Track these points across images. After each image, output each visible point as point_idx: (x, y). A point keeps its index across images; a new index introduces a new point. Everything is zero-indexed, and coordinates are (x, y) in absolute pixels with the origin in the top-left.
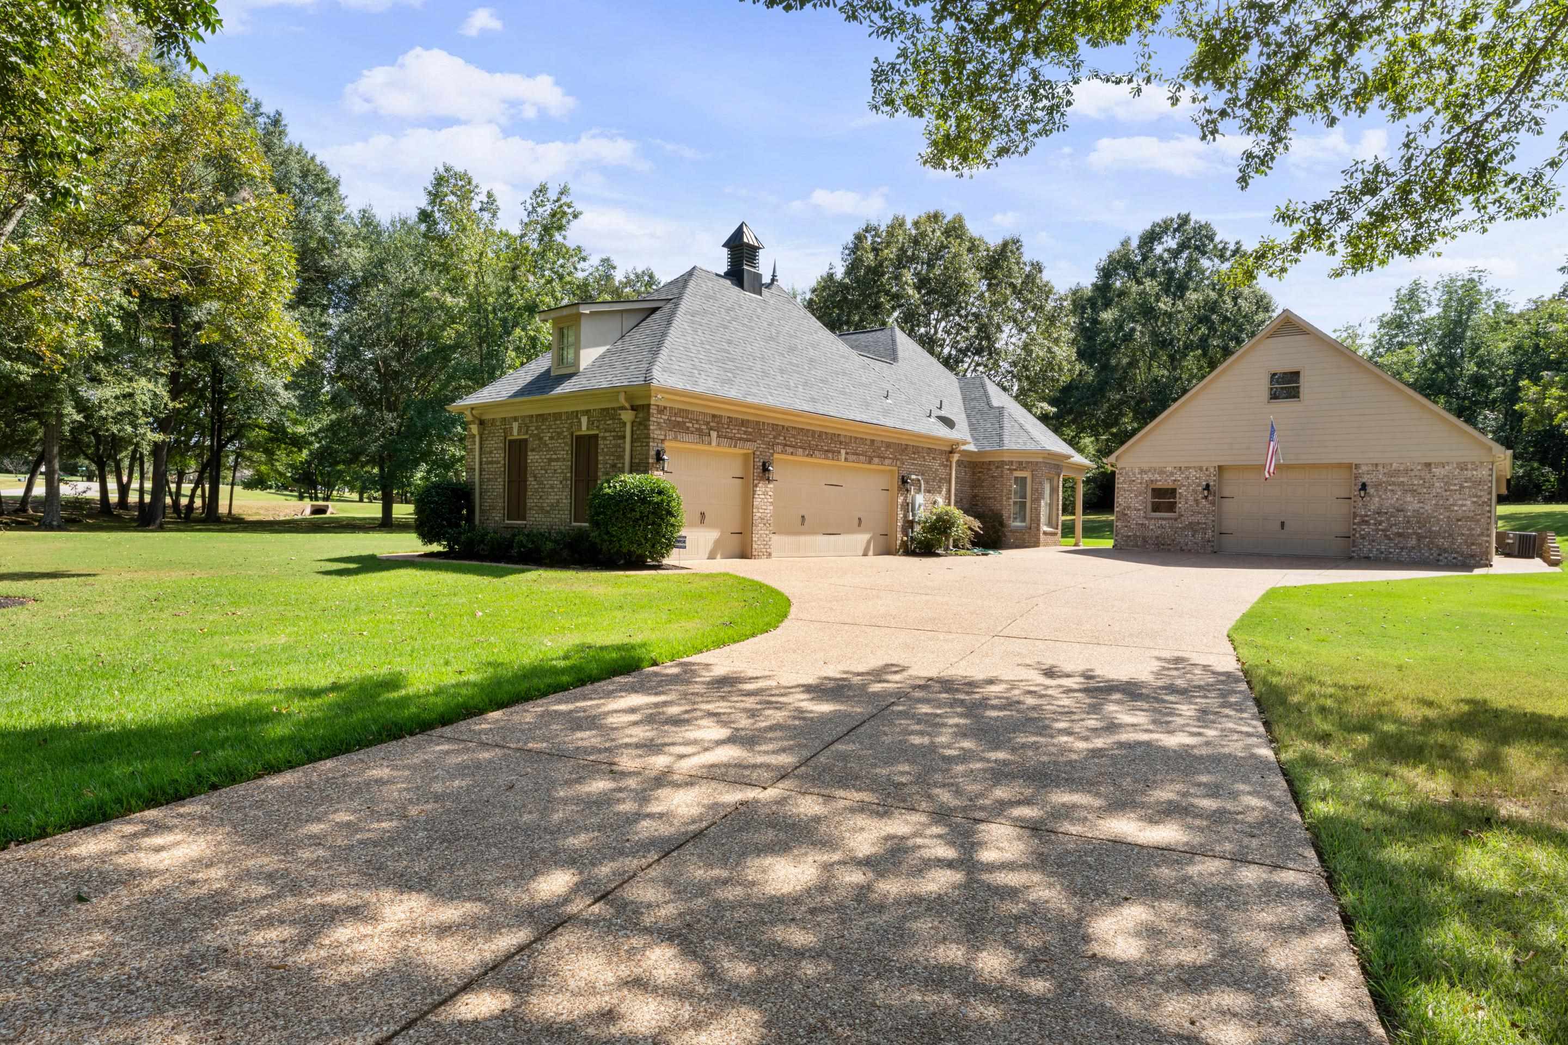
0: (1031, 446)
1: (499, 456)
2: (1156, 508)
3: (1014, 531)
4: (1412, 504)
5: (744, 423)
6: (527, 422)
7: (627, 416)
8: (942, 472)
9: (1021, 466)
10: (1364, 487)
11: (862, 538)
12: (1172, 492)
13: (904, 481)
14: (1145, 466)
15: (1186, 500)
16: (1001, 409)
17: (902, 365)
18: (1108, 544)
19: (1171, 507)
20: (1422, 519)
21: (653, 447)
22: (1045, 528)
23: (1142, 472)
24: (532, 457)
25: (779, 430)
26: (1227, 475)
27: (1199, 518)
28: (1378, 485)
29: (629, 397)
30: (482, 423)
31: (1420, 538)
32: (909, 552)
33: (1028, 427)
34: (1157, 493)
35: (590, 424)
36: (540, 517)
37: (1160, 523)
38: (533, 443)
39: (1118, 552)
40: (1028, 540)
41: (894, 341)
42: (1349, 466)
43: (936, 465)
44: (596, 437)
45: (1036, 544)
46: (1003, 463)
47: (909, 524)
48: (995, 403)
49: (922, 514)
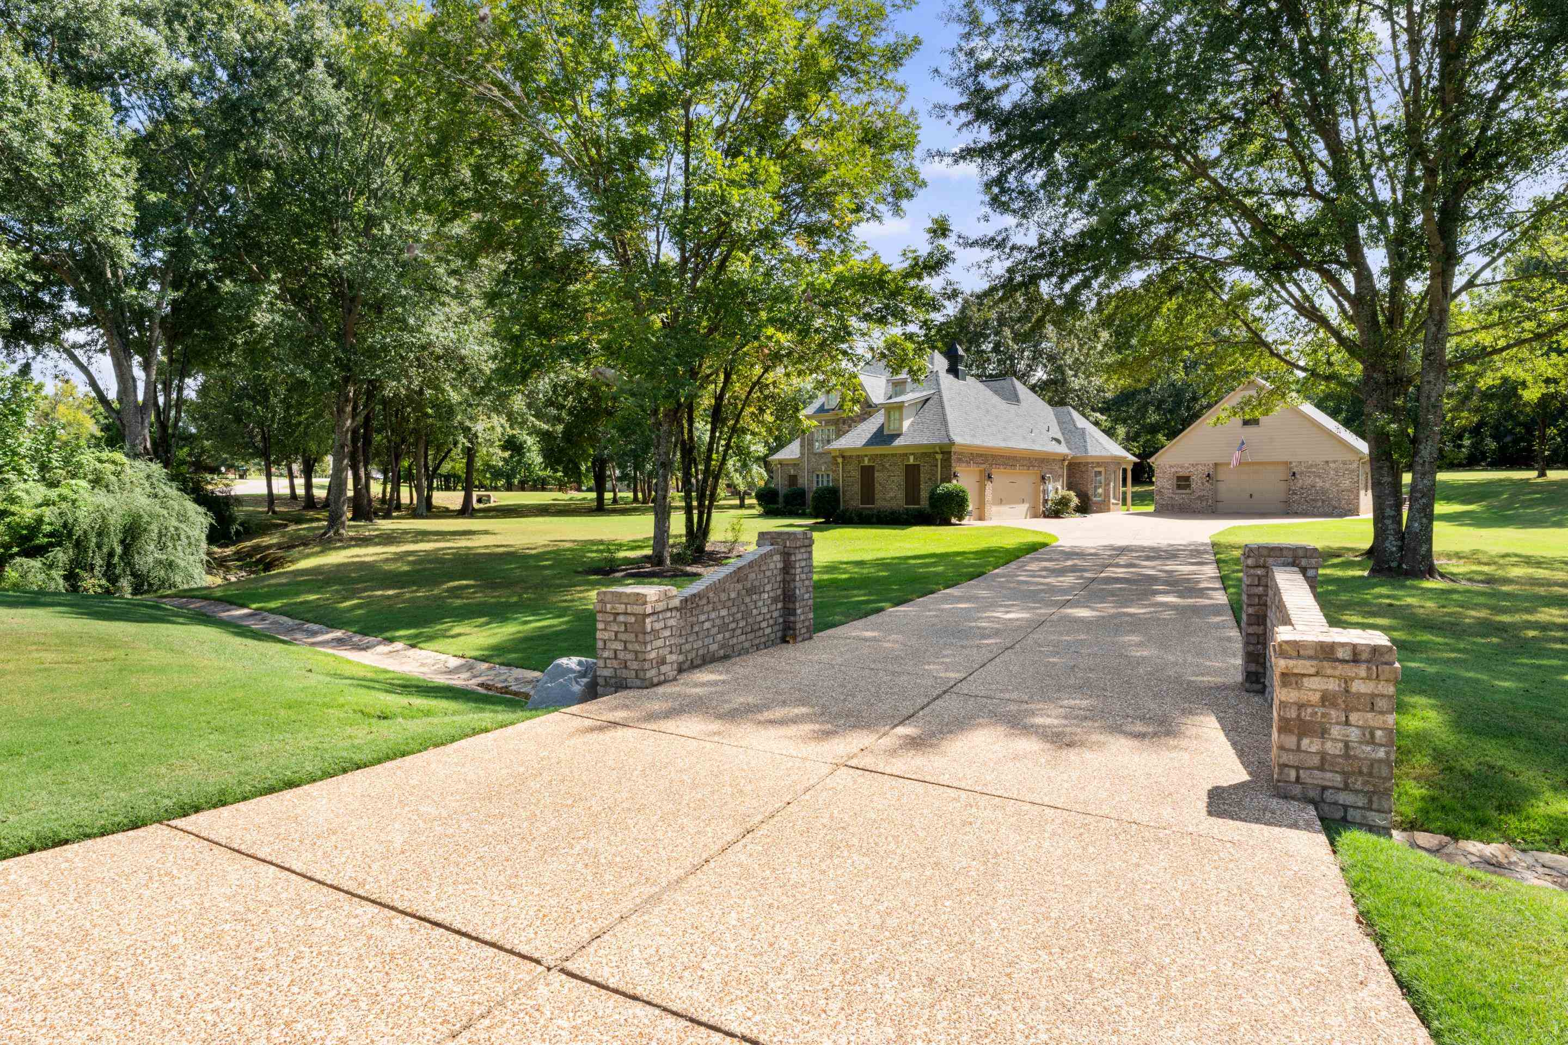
0: (1104, 453)
1: (856, 474)
2: (1179, 487)
3: (1096, 503)
4: (1319, 483)
5: (981, 455)
6: (873, 458)
7: (939, 457)
8: (1060, 472)
9: (1098, 464)
10: (1294, 474)
11: (1024, 507)
12: (1187, 479)
13: (1043, 478)
14: (1173, 463)
15: (1196, 483)
16: (1083, 430)
17: (1024, 404)
18: (1151, 509)
19: (1189, 486)
20: (1324, 491)
21: (953, 470)
22: (1113, 501)
23: (1171, 467)
24: (876, 474)
25: (994, 456)
26: (1219, 468)
27: (1204, 493)
28: (1302, 473)
29: (940, 448)
30: (843, 457)
31: (1323, 501)
32: (1045, 517)
33: (1101, 440)
34: (1179, 478)
35: (915, 459)
36: (885, 504)
37: (1181, 497)
38: (877, 467)
39: (1159, 512)
40: (1103, 507)
41: (1014, 387)
42: (1286, 463)
43: (1057, 468)
44: (918, 466)
45: (1108, 510)
46: (1088, 463)
47: (1046, 501)
48: (1079, 425)
49: (1051, 495)
